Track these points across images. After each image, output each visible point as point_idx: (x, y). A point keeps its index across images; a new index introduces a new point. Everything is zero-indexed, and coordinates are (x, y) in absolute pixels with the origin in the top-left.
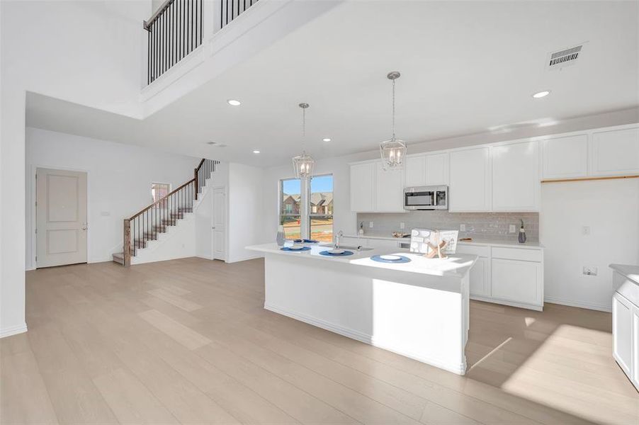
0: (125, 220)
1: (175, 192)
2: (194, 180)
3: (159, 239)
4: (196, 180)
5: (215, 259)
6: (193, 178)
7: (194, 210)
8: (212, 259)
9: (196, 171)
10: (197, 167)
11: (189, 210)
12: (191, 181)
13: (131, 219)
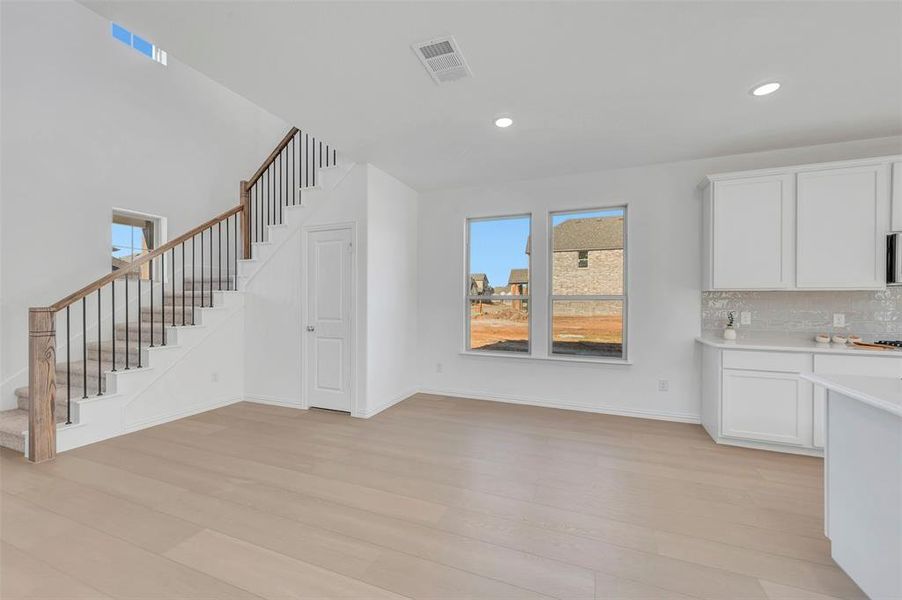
0: (33, 312)
1: (181, 240)
2: (241, 209)
3: (151, 365)
4: (245, 209)
5: (312, 408)
6: (237, 204)
7: (242, 283)
8: (306, 408)
9: (247, 189)
10: (248, 178)
11: (228, 283)
12: (234, 212)
13: (58, 306)
